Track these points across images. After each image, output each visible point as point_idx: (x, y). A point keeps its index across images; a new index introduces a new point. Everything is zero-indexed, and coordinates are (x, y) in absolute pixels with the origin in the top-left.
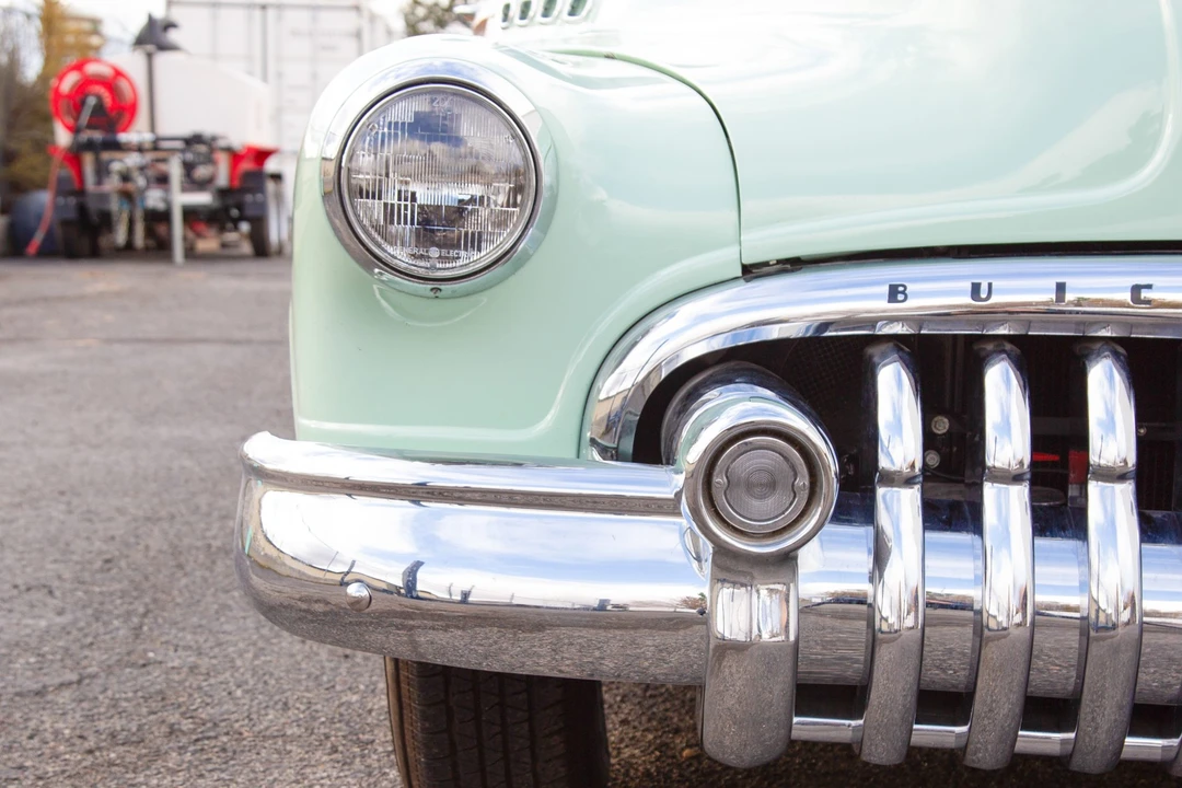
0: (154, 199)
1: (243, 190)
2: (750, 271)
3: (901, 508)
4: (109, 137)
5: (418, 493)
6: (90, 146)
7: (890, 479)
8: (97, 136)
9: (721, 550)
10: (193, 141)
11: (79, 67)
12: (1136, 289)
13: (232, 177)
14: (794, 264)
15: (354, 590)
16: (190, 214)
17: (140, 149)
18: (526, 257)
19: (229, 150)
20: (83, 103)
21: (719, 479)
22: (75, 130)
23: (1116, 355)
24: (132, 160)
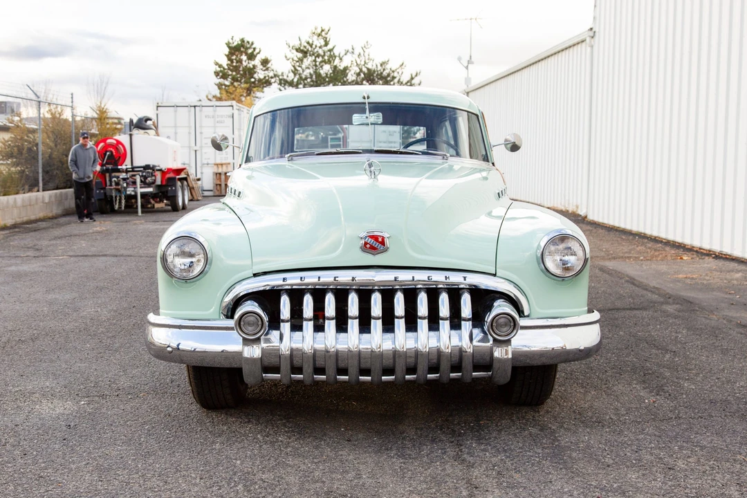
0: (130, 191)
1: (167, 186)
2: (255, 275)
3: (286, 327)
4: (115, 167)
5: (180, 327)
6: (107, 170)
7: (283, 321)
8: (110, 167)
9: (244, 339)
10: (147, 167)
11: (104, 141)
12: (335, 278)
13: (162, 182)
14: (265, 273)
15: (169, 349)
16: (144, 195)
17: (127, 171)
18: (207, 273)
19: (160, 170)
20: (105, 154)
21: (242, 323)
22: (102, 165)
23: (332, 292)
24: (123, 175)
